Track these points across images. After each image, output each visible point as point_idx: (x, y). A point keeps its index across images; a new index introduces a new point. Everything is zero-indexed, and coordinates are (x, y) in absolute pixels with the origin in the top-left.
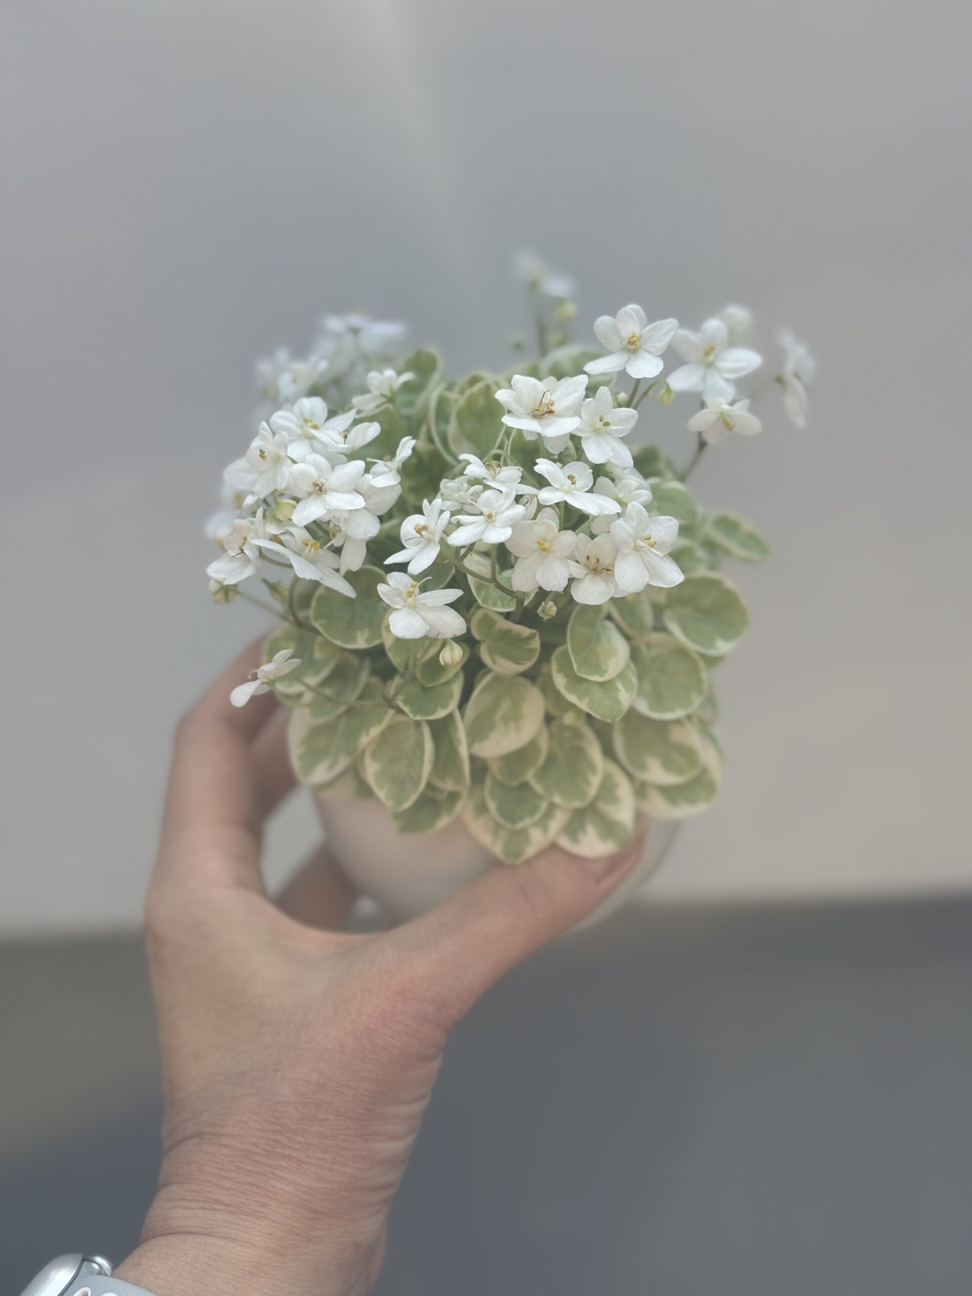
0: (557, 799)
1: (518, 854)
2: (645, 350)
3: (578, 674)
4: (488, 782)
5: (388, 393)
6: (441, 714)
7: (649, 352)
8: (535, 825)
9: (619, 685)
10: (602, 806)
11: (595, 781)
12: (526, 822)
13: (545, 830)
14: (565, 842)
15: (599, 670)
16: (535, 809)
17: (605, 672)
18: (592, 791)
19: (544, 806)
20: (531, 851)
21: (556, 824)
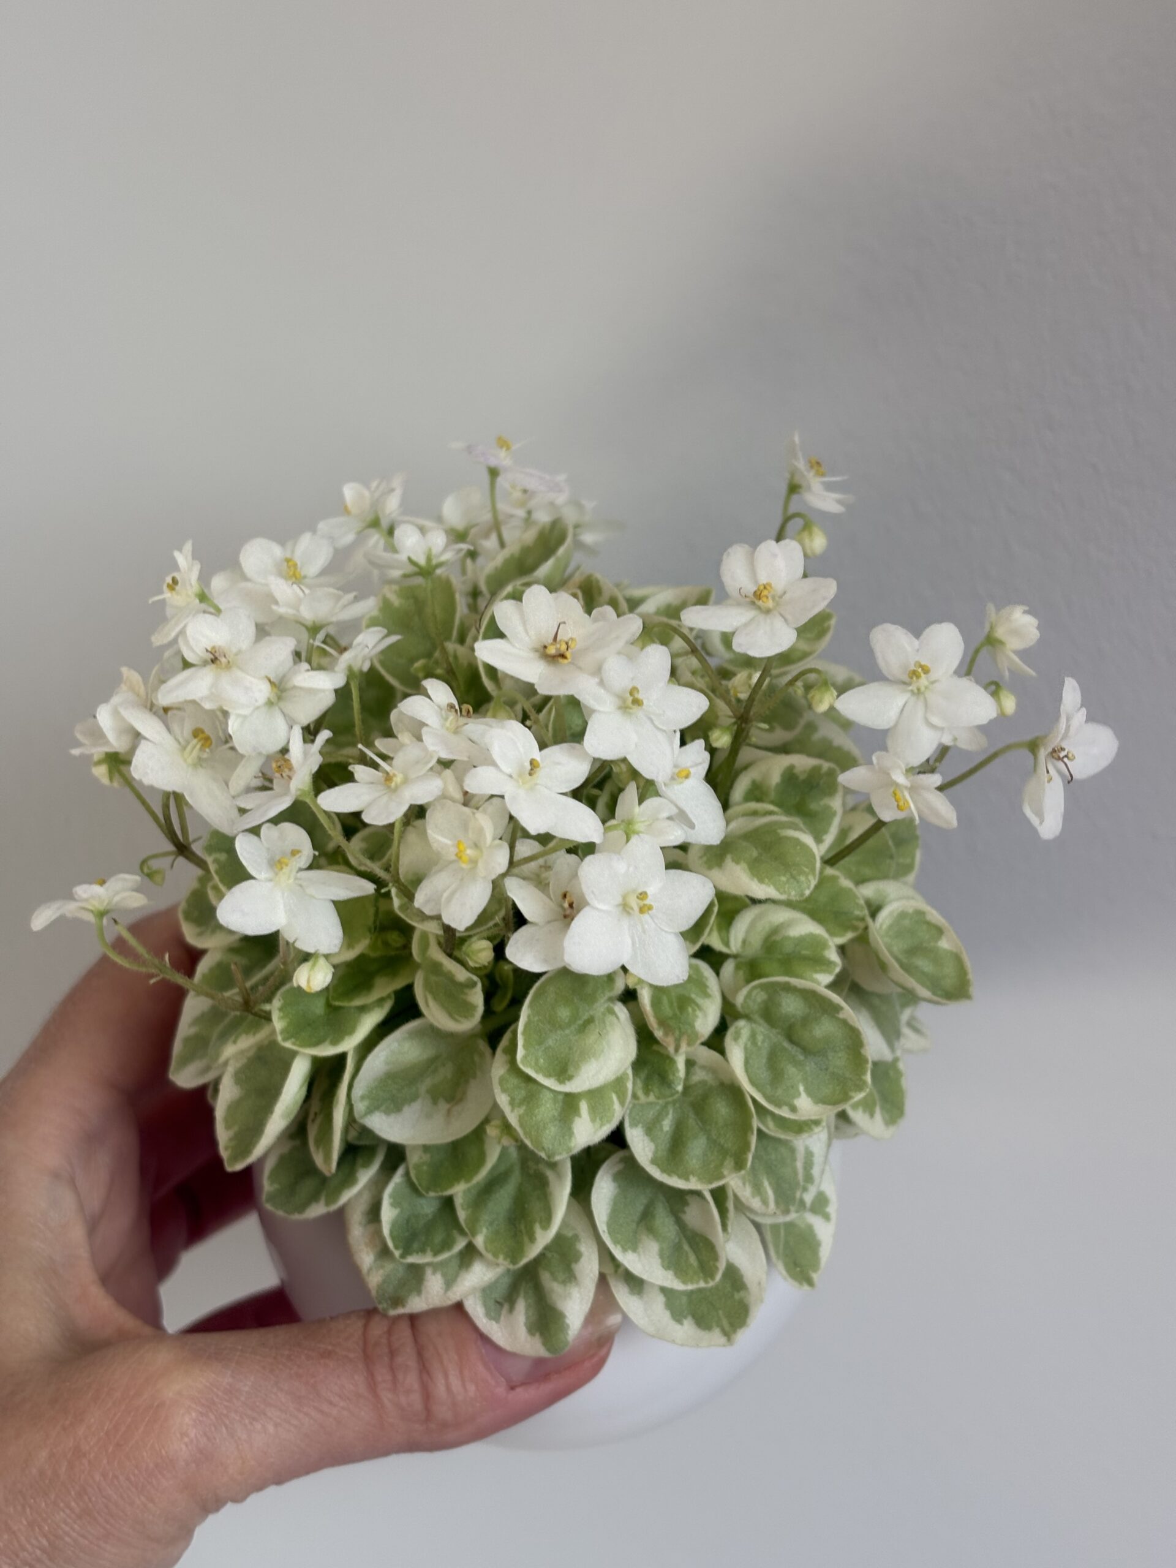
0: (479, 1241)
1: (397, 1301)
2: (781, 615)
3: (521, 1066)
4: (398, 1178)
5: (422, 561)
6: (328, 1051)
7: (786, 620)
8: (436, 1267)
9: (584, 1106)
10: (545, 1277)
11: (544, 1238)
12: (426, 1260)
13: (449, 1284)
14: (476, 1309)
15: (563, 1072)
16: (447, 1245)
17: (570, 1078)
18: (533, 1252)
19: (460, 1244)
20: (416, 1304)
21: (472, 1280)
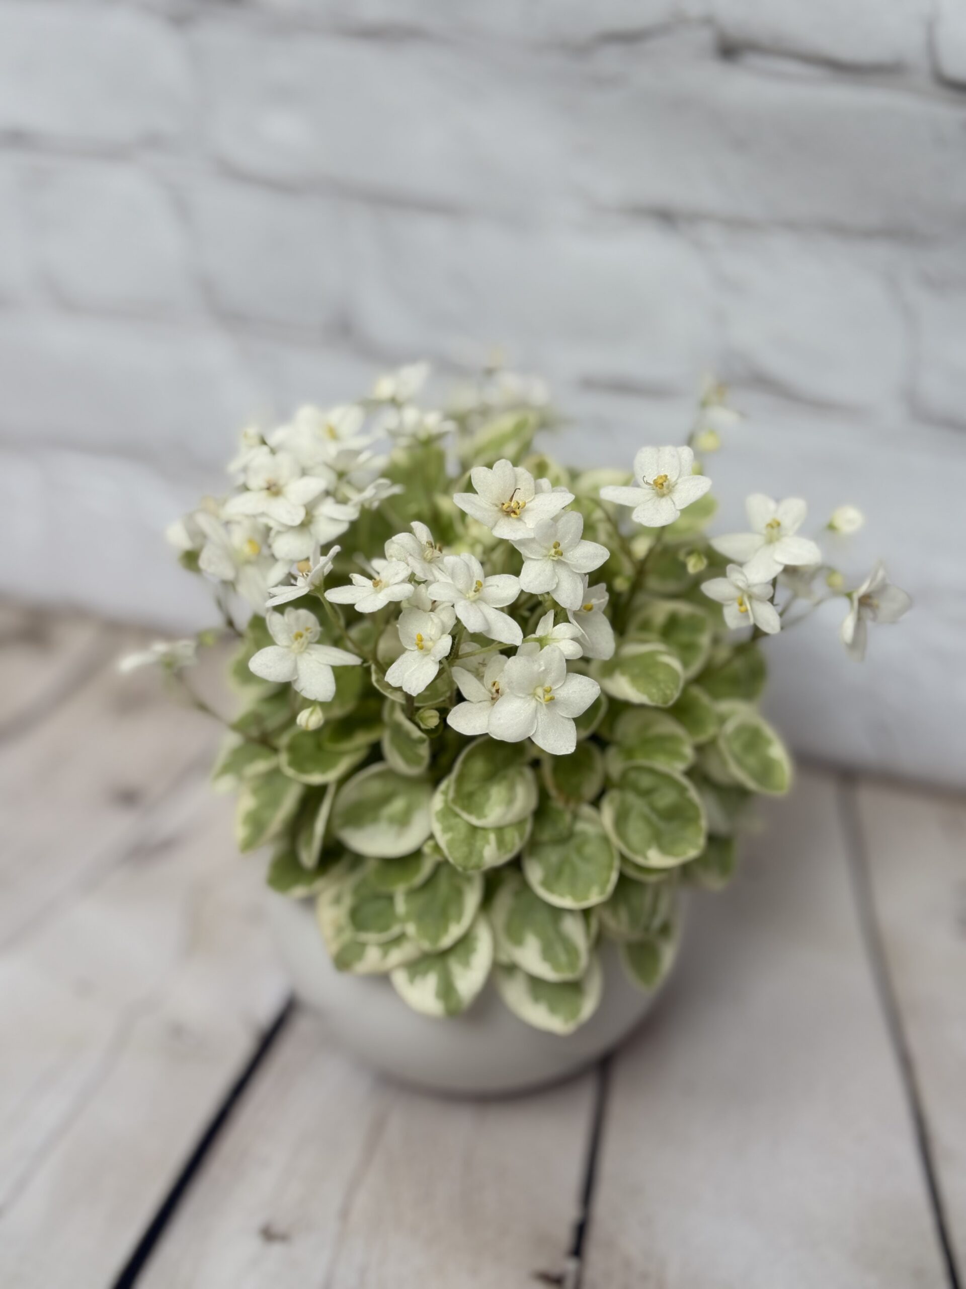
2: (671, 500)
7: (673, 503)
9: (491, 837)
10: (452, 961)
11: (455, 931)
12: (371, 937)
13: (385, 955)
14: (398, 978)
15: (477, 811)
20: (359, 968)
21: (397, 956)
